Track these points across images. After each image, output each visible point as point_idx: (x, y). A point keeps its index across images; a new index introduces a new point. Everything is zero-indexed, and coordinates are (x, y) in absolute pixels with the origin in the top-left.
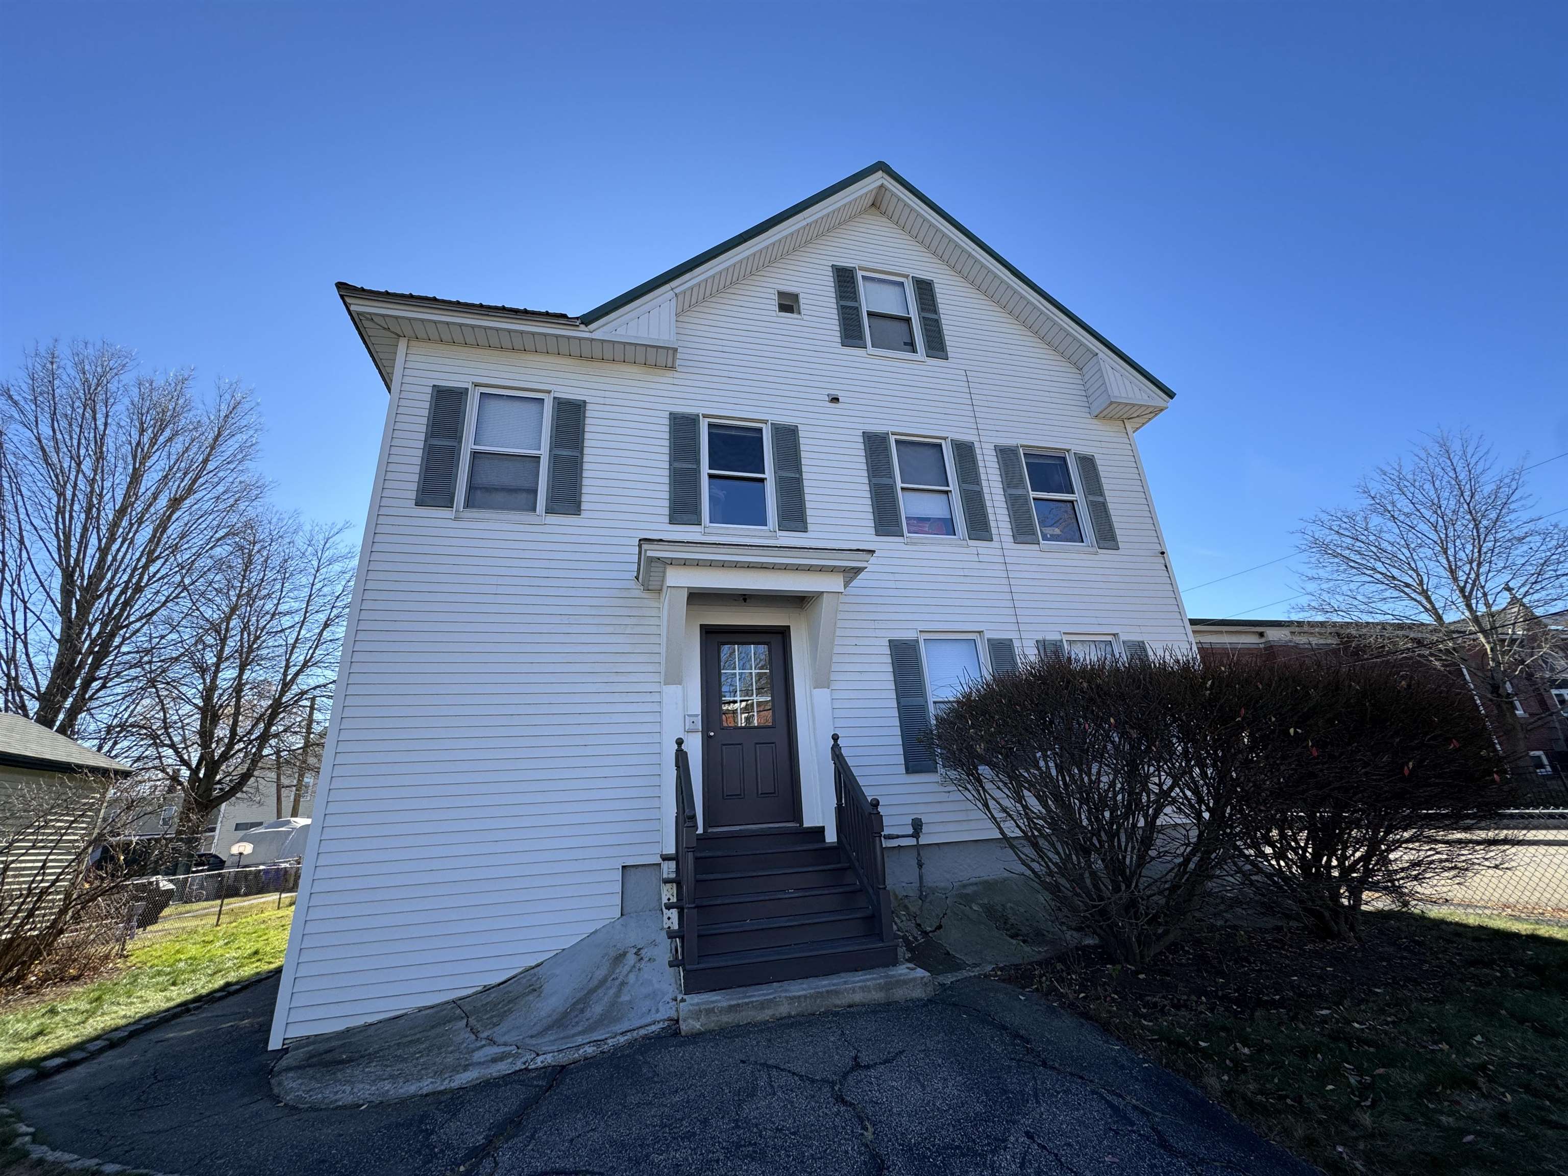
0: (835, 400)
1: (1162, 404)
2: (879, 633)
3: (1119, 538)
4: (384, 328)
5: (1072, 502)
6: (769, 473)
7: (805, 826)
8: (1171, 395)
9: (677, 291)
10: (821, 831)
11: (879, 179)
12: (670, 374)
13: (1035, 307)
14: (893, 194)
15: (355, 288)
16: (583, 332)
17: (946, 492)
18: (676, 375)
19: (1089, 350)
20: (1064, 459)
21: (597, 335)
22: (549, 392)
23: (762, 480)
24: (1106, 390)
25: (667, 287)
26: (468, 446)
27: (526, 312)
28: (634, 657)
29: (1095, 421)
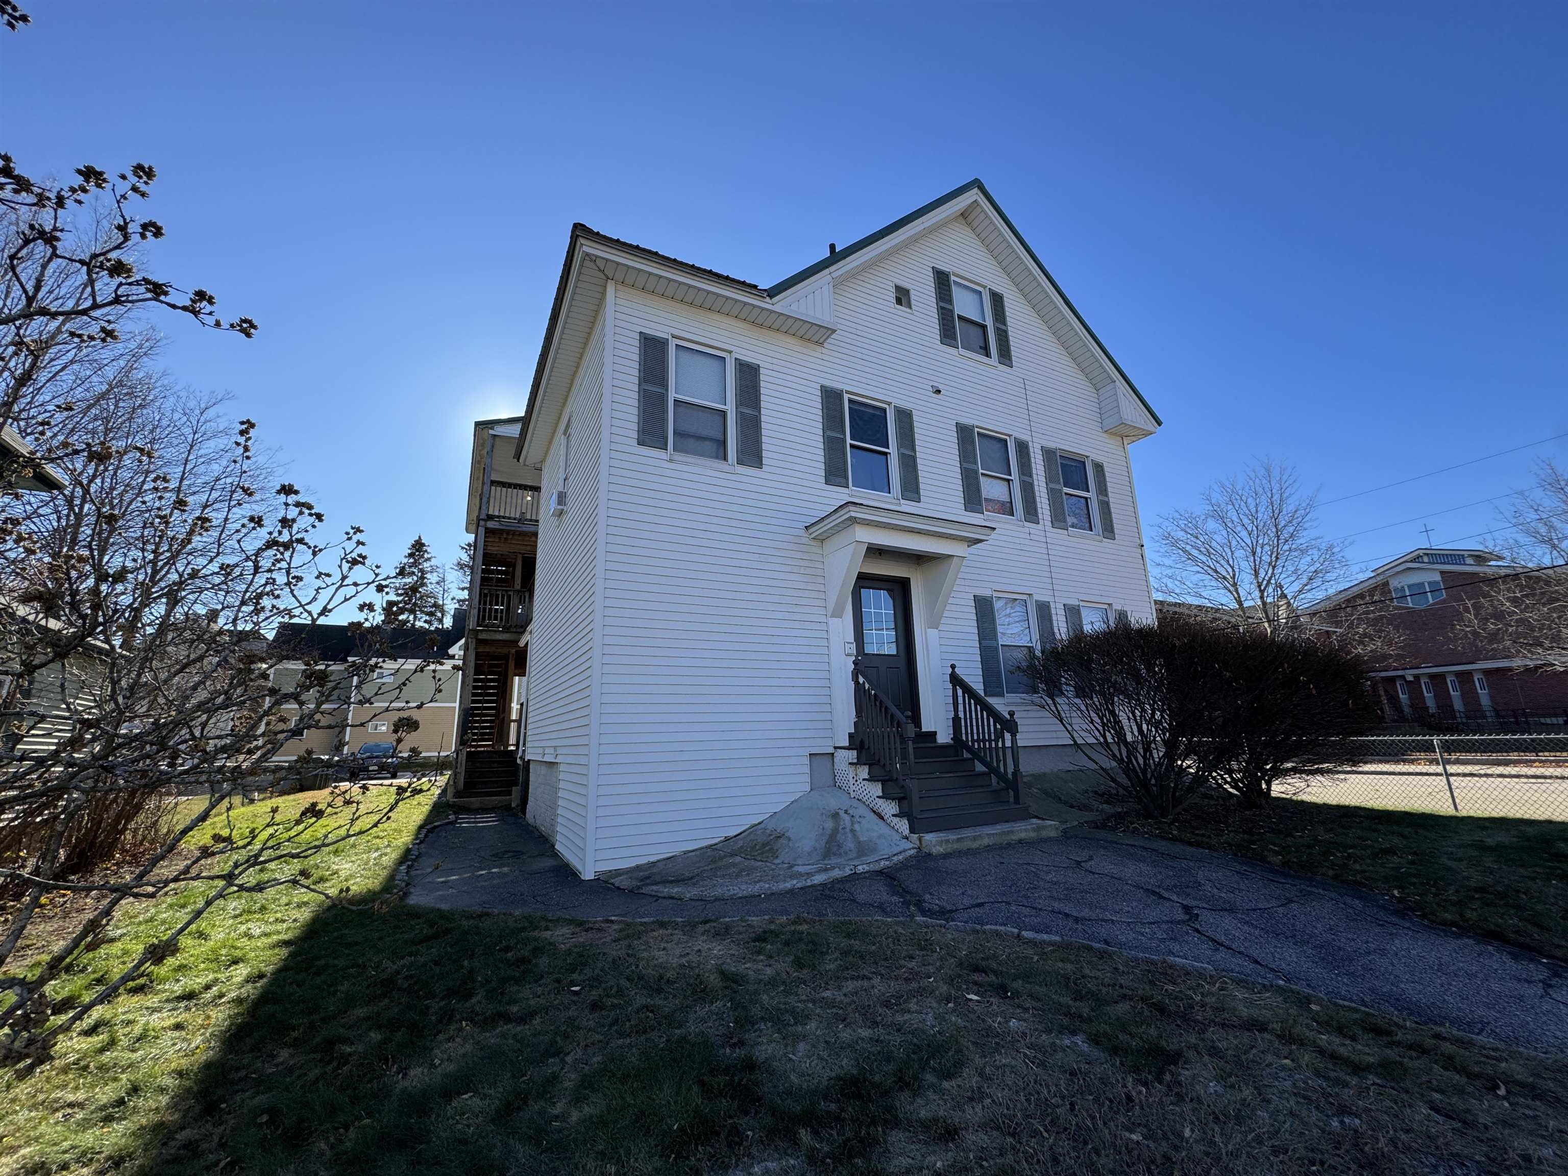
0: (938, 392)
1: (1152, 429)
2: (967, 589)
3: (1116, 531)
4: (600, 270)
5: (1086, 499)
6: (893, 449)
7: (924, 730)
8: (1159, 423)
9: (834, 275)
10: (933, 734)
11: (974, 195)
12: (819, 348)
13: (1077, 334)
14: (983, 211)
15: (590, 231)
16: (766, 304)
17: (1008, 481)
18: (824, 351)
19: (1109, 376)
20: (1084, 463)
21: (776, 308)
22: (730, 352)
23: (886, 454)
24: (1119, 412)
25: (827, 271)
26: (672, 395)
27: (727, 278)
28: (807, 594)
29: (1105, 435)
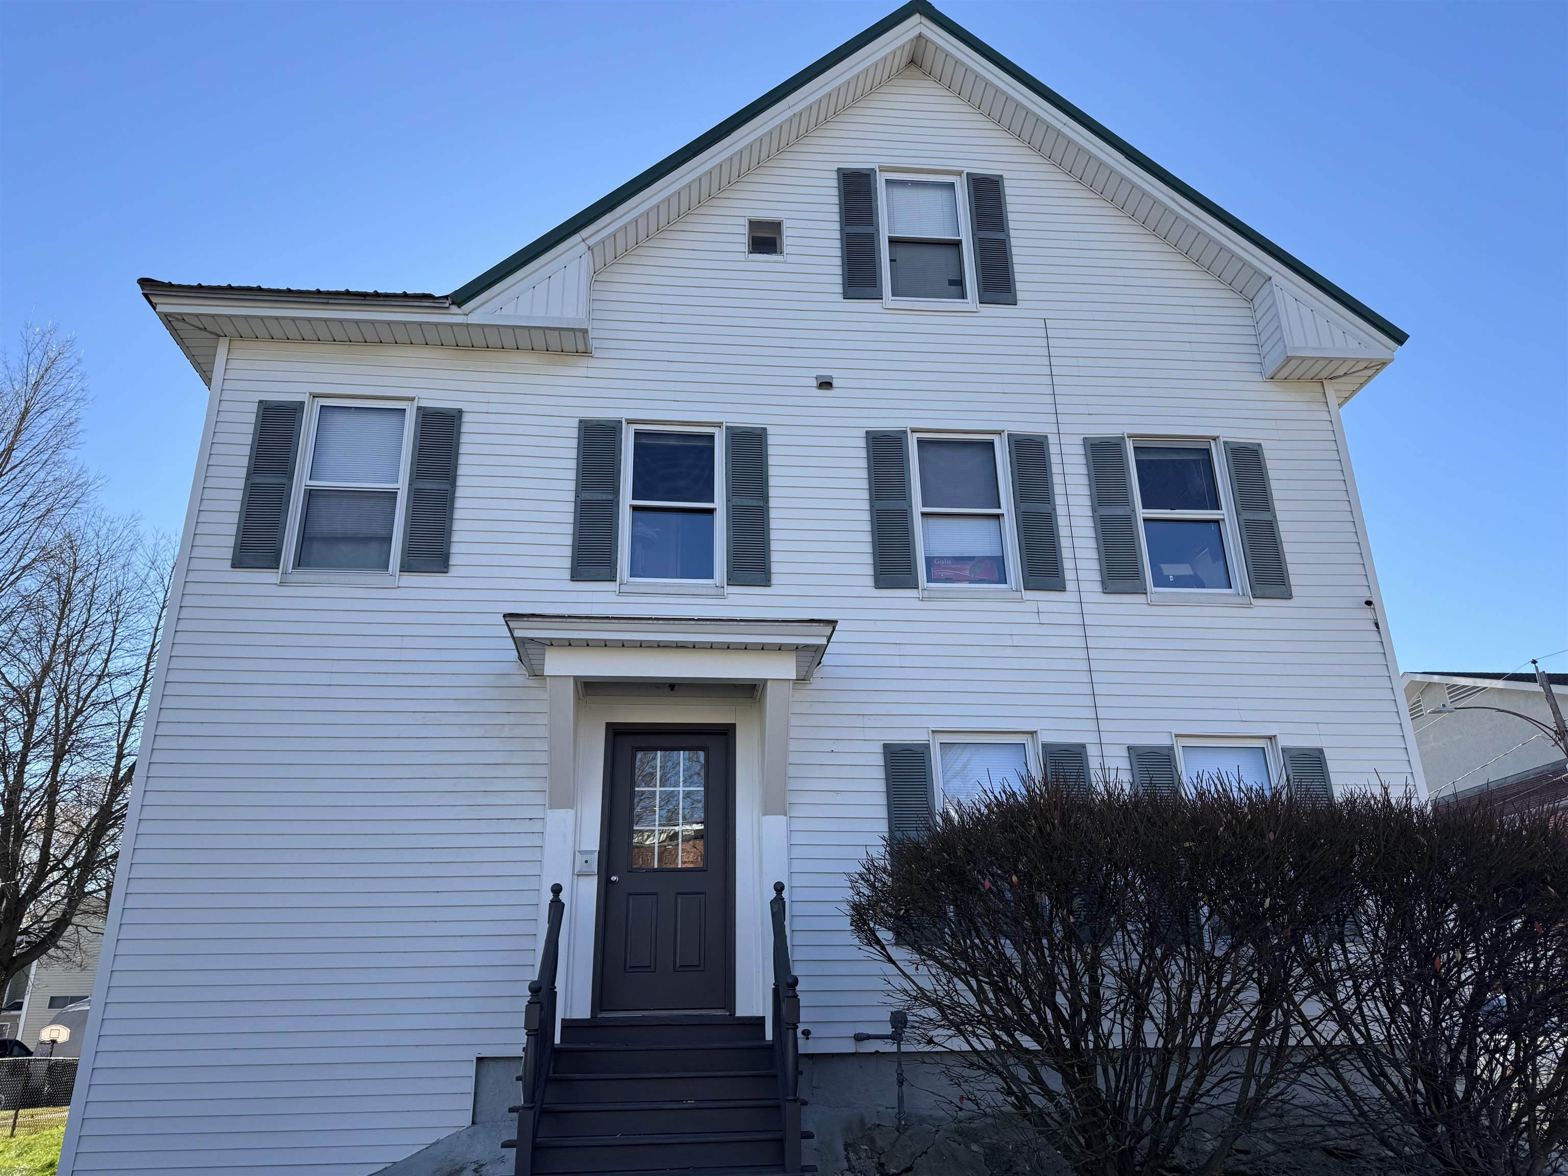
0: (826, 384)
1: (1384, 354)
2: (870, 734)
3: (1293, 580)
4: (200, 329)
5: (1217, 522)
6: (719, 502)
7: (738, 1014)
8: (1399, 337)
9: (591, 242)
10: (759, 1022)
11: (916, 25)
12: (585, 361)
14: (937, 47)
16: (455, 316)
17: (997, 517)
18: (592, 362)
19: (1257, 272)
20: (1208, 452)
21: (474, 319)
22: (412, 399)
23: (711, 511)
24: (1281, 338)
25: (576, 238)
26: (302, 481)
27: (376, 295)
28: (511, 771)
29: (1269, 386)
